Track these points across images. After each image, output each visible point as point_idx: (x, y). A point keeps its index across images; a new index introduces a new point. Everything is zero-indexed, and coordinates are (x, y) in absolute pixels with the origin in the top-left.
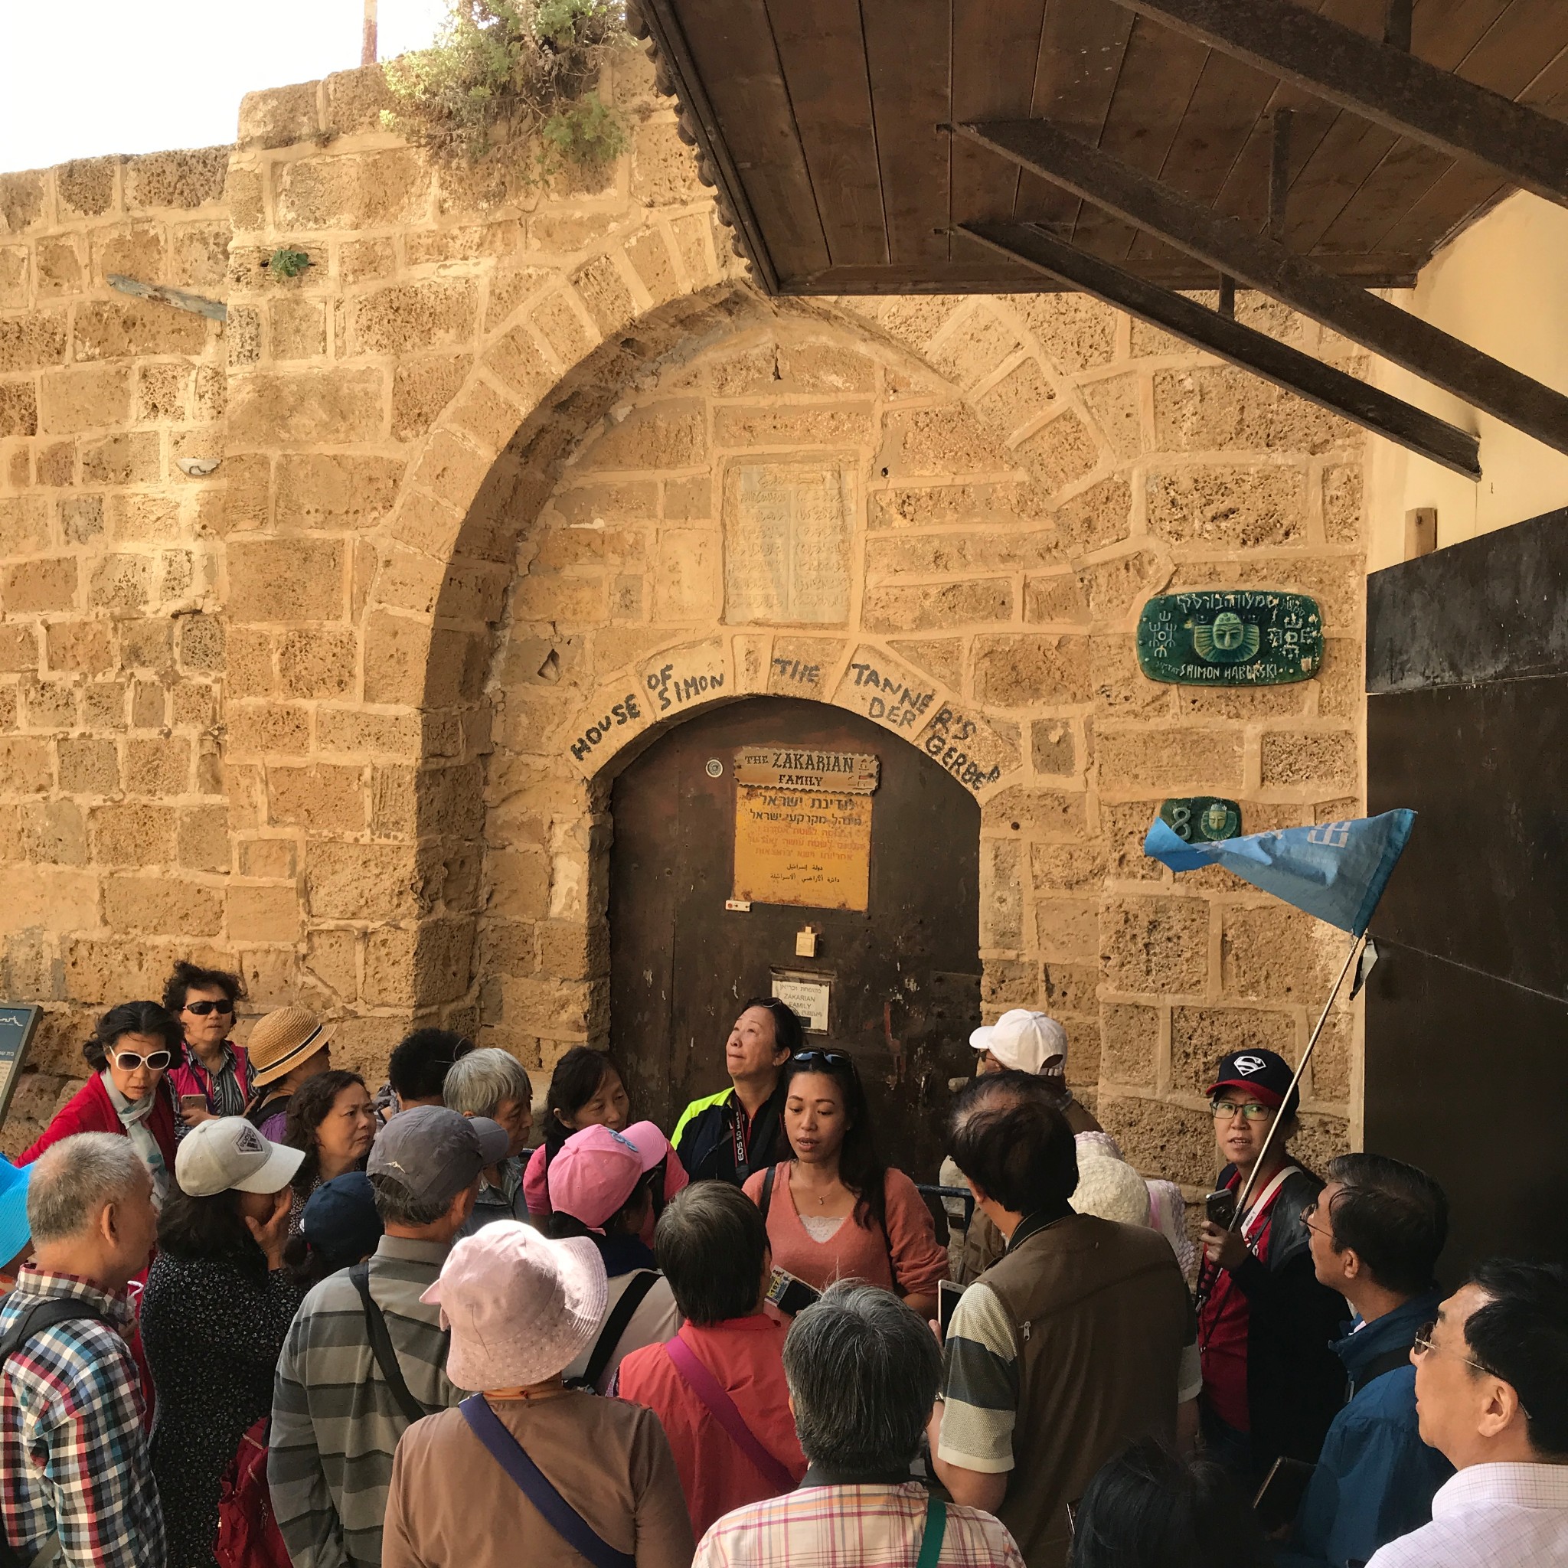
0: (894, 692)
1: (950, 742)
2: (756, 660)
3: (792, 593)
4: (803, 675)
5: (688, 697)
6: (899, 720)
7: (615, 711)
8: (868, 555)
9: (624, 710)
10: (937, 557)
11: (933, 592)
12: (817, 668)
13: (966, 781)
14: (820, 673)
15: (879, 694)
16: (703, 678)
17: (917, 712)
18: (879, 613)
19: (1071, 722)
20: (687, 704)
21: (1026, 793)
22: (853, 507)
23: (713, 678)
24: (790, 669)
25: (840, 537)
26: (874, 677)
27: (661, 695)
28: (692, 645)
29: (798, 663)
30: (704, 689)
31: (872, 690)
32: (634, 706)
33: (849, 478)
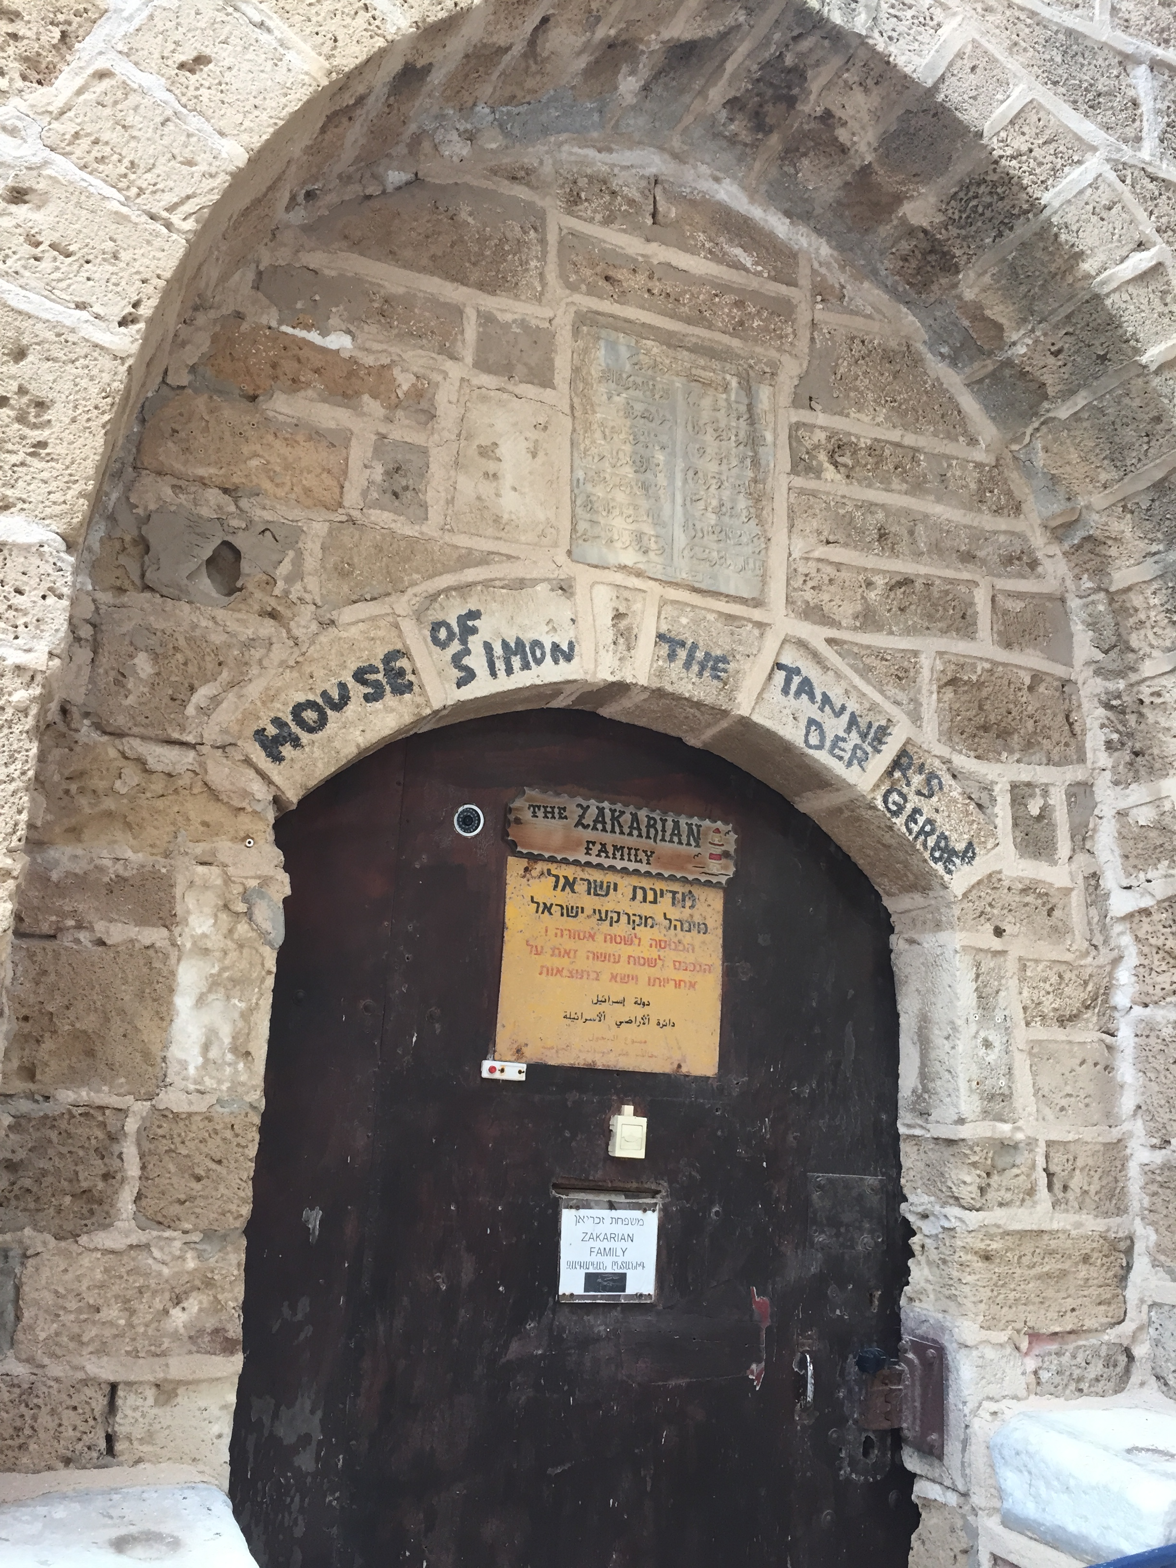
0: (838, 714)
1: (914, 801)
2: (629, 629)
3: (681, 539)
4: (703, 668)
5: (509, 671)
6: (846, 756)
7: (360, 676)
8: (791, 510)
9: (380, 676)
10: (882, 536)
11: (880, 581)
12: (724, 659)
13: (936, 860)
14: (732, 666)
15: (817, 716)
16: (536, 644)
17: (869, 749)
18: (808, 595)
19: (1052, 790)
20: (504, 683)
21: (1006, 883)
22: (769, 437)
23: (556, 647)
24: (682, 654)
25: (750, 474)
26: (807, 687)
27: (456, 660)
28: (520, 584)
29: (695, 646)
30: (539, 662)
31: (807, 709)
32: (401, 673)
33: (764, 393)
